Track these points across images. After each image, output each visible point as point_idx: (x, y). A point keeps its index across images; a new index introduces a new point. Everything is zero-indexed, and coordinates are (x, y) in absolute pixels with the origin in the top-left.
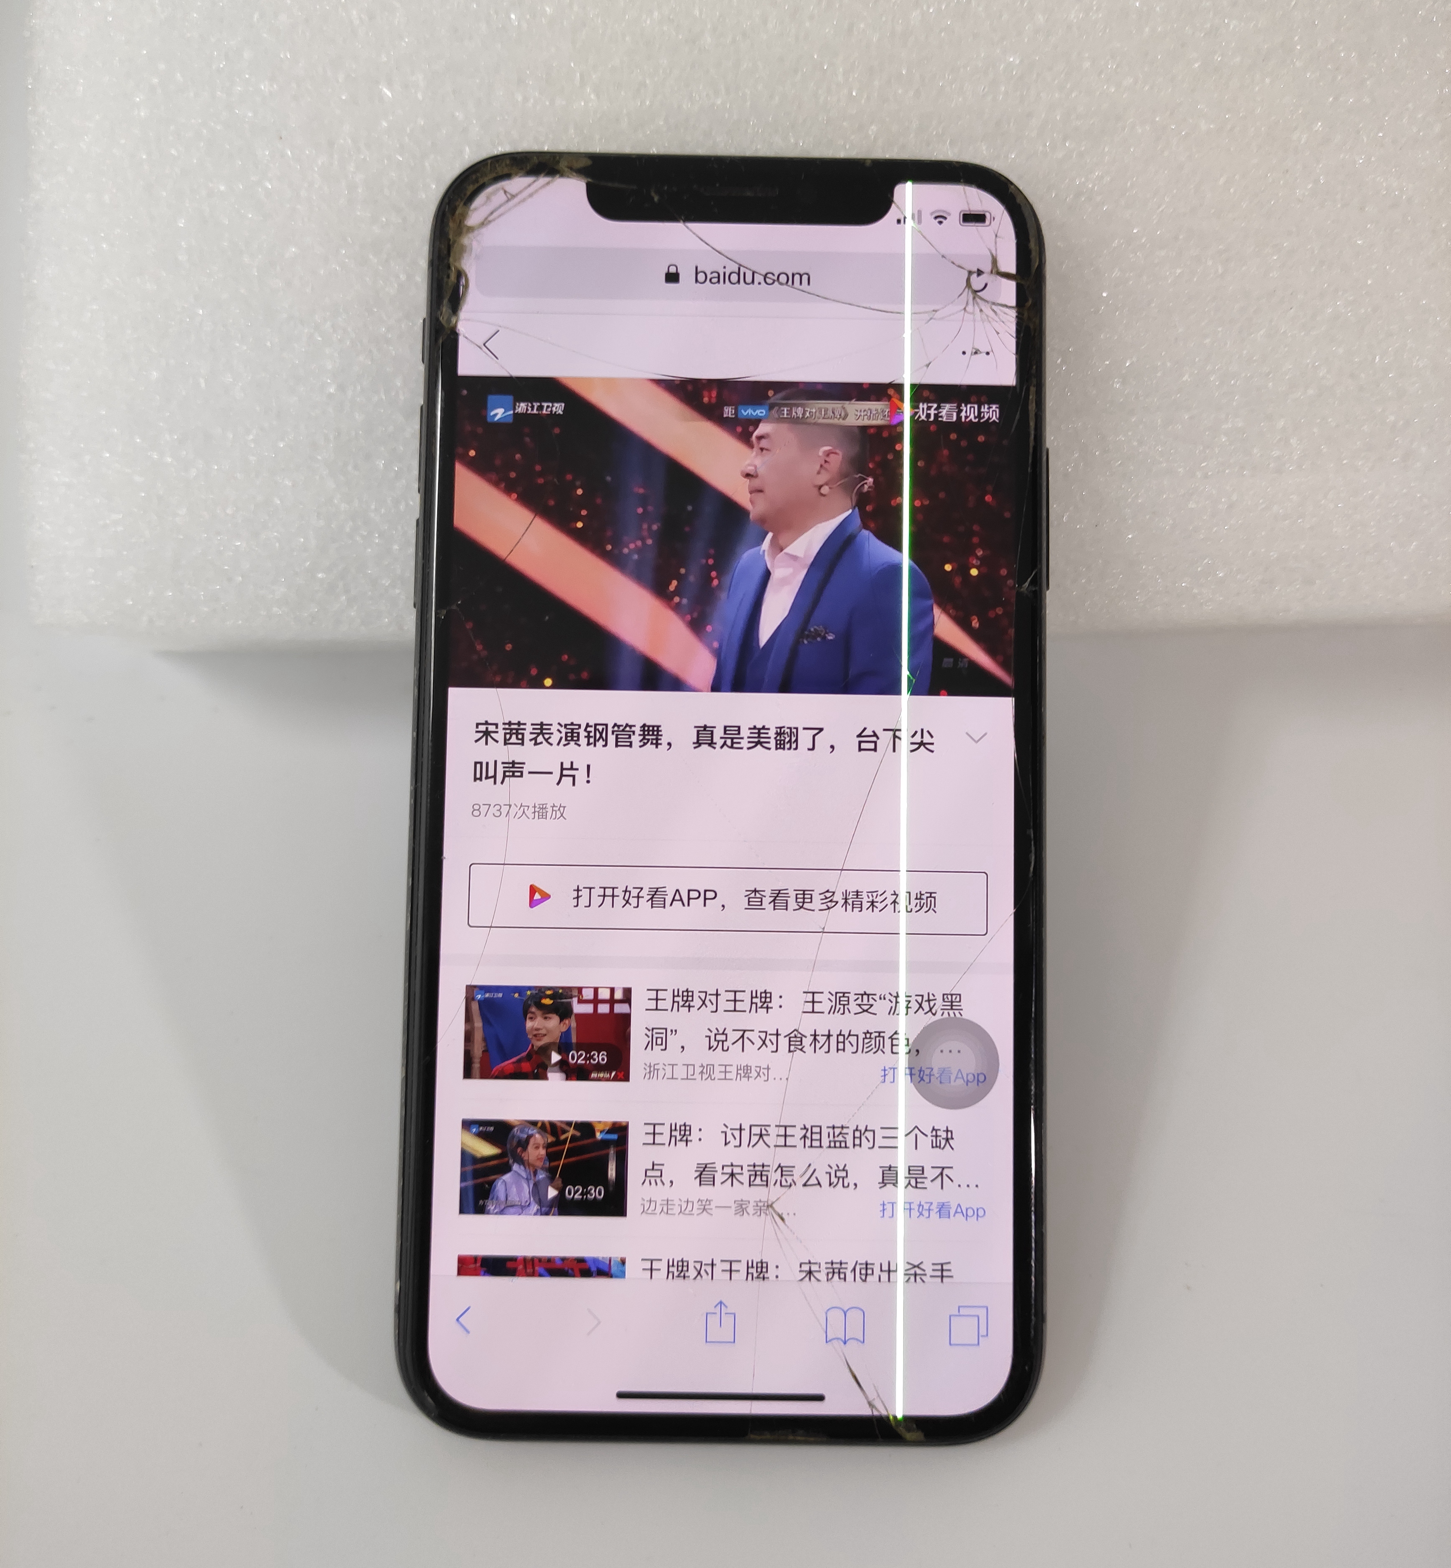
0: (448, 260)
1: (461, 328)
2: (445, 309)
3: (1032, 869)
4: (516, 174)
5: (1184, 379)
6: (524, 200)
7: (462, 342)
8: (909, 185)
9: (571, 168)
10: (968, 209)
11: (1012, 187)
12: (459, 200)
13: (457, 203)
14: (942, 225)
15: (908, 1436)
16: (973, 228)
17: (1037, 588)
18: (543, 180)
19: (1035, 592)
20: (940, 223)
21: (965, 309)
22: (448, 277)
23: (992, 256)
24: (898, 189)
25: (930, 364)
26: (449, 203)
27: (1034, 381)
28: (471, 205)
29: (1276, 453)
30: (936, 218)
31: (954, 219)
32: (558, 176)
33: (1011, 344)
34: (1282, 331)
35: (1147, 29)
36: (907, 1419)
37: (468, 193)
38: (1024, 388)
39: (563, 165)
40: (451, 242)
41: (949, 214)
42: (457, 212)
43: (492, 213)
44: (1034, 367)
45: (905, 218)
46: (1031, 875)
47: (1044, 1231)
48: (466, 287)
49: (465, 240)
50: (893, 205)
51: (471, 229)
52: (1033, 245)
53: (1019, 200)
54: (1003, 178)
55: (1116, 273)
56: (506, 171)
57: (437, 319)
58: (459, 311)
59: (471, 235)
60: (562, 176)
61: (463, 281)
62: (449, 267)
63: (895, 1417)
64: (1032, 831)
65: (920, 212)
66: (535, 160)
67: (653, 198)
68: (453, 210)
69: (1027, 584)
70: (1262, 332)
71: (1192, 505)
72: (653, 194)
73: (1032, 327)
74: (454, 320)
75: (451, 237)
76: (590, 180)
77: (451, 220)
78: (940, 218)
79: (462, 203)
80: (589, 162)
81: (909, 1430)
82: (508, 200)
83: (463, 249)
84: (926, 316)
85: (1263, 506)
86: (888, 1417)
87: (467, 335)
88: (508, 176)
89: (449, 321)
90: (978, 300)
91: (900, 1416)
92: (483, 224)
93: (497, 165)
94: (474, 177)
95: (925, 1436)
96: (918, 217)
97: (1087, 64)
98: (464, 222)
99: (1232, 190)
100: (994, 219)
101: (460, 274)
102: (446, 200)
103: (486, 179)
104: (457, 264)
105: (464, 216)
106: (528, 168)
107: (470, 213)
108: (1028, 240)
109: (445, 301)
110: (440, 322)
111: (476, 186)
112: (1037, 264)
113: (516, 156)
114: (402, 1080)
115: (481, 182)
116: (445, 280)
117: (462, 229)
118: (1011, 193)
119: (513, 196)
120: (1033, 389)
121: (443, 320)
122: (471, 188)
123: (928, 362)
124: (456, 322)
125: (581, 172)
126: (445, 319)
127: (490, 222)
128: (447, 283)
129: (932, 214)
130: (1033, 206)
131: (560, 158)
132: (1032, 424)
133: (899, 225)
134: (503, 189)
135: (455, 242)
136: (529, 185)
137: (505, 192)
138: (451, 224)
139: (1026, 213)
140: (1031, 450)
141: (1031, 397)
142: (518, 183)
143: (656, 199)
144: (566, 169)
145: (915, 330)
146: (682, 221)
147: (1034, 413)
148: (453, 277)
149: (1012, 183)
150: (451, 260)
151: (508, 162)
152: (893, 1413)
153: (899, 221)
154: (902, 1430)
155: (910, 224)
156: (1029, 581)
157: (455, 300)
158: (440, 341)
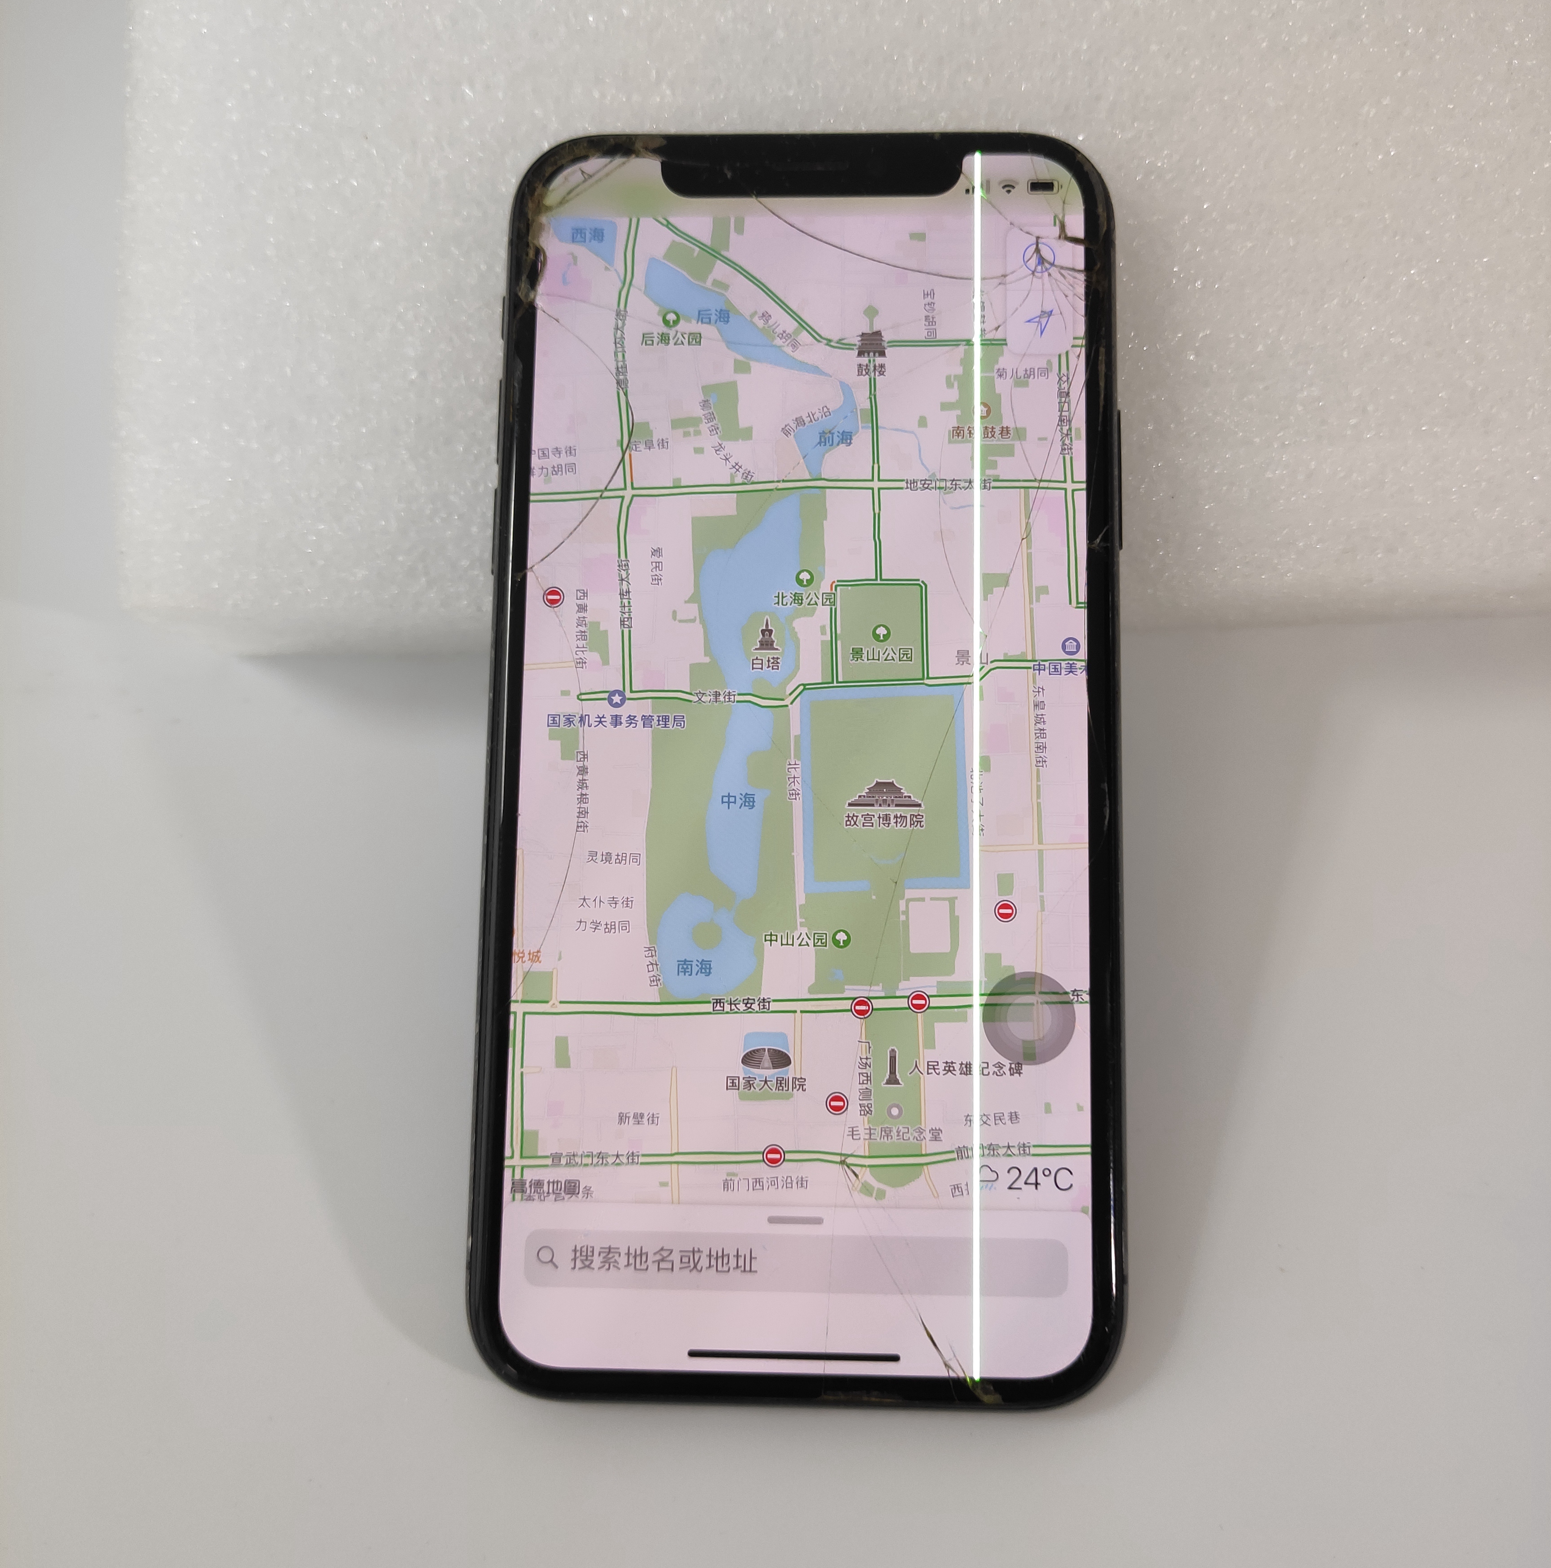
0: (528, 239)
1: (541, 302)
2: (524, 285)
3: (1106, 822)
4: (593, 155)
5: (1258, 350)
6: (600, 180)
7: (540, 316)
8: (978, 156)
9: (646, 149)
10: (1035, 178)
11: (1080, 156)
12: (538, 182)
13: (537, 185)
14: (1011, 193)
15: (986, 1399)
16: (1041, 196)
17: (1109, 545)
18: (618, 160)
19: (1106, 548)
20: (1009, 191)
21: (1033, 274)
22: (527, 255)
23: (1060, 222)
24: (966, 160)
25: (999, 327)
26: (528, 185)
27: (1104, 342)
28: (549, 186)
29: (1353, 421)
30: (1004, 187)
31: (1023, 187)
32: (634, 156)
33: (1081, 305)
34: (1355, 300)
35: (1213, 13)
36: (984, 1381)
37: (547, 175)
38: (1094, 348)
39: (638, 145)
40: (530, 221)
41: (1017, 183)
42: (536, 194)
43: (570, 193)
44: (1104, 329)
45: (973, 188)
46: (1105, 828)
47: (1123, 1189)
48: (544, 263)
49: (544, 219)
50: (962, 176)
51: (549, 209)
52: (1100, 210)
53: (1086, 168)
54: (1071, 148)
55: (1187, 247)
56: (583, 153)
57: (516, 295)
58: (537, 286)
59: (549, 214)
60: (637, 156)
61: (541, 258)
62: (528, 245)
63: (972, 1379)
64: (1106, 784)
65: (988, 182)
66: (612, 141)
67: (726, 176)
68: (532, 191)
69: (1098, 540)
70: (1335, 302)
71: (1269, 475)
72: (726, 171)
73: (1100, 290)
74: (532, 295)
75: (530, 216)
76: (664, 159)
77: (530, 201)
78: (1009, 187)
79: (541, 185)
80: (665, 142)
81: (986, 1392)
82: (585, 181)
83: (541, 227)
84: (997, 281)
85: (1342, 475)
86: (965, 1380)
87: (545, 309)
88: (584, 158)
89: (527, 295)
90: (1046, 265)
91: (977, 1378)
92: (562, 202)
93: (575, 148)
94: (552, 159)
95: (1004, 1400)
96: (987, 186)
97: (1154, 48)
98: (542, 201)
99: (1302, 165)
100: (1061, 187)
101: (538, 251)
102: (526, 182)
103: (564, 162)
104: (535, 242)
105: (542, 196)
106: (605, 149)
107: (549, 193)
108: (1096, 207)
109: (524, 278)
110: (519, 298)
111: (555, 167)
112: (1105, 229)
113: (593, 138)
114: (476, 1036)
115: (559, 164)
116: (524, 257)
117: (540, 208)
118: (1079, 162)
119: (590, 176)
120: (1102, 350)
121: (521, 294)
122: (549, 170)
123: (997, 326)
124: (535, 297)
125: (657, 151)
126: (524, 294)
127: (567, 201)
128: (526, 260)
129: (1000, 183)
130: (1102, 175)
131: (635, 140)
132: (1102, 384)
133: (967, 195)
134: (580, 169)
135: (533, 221)
136: (606, 165)
137: (583, 172)
138: (530, 205)
139: (1094, 180)
140: (1101, 410)
141: (1100, 358)
142: (595, 164)
143: (729, 175)
144: (642, 150)
145: (984, 294)
146: (754, 196)
147: (1103, 373)
148: (531, 253)
149: (1079, 152)
150: (530, 238)
151: (585, 145)
152: (970, 1375)
153: (967, 191)
154: (979, 1392)
155: (978, 193)
156: (1100, 536)
157: (534, 277)
158: (519, 316)
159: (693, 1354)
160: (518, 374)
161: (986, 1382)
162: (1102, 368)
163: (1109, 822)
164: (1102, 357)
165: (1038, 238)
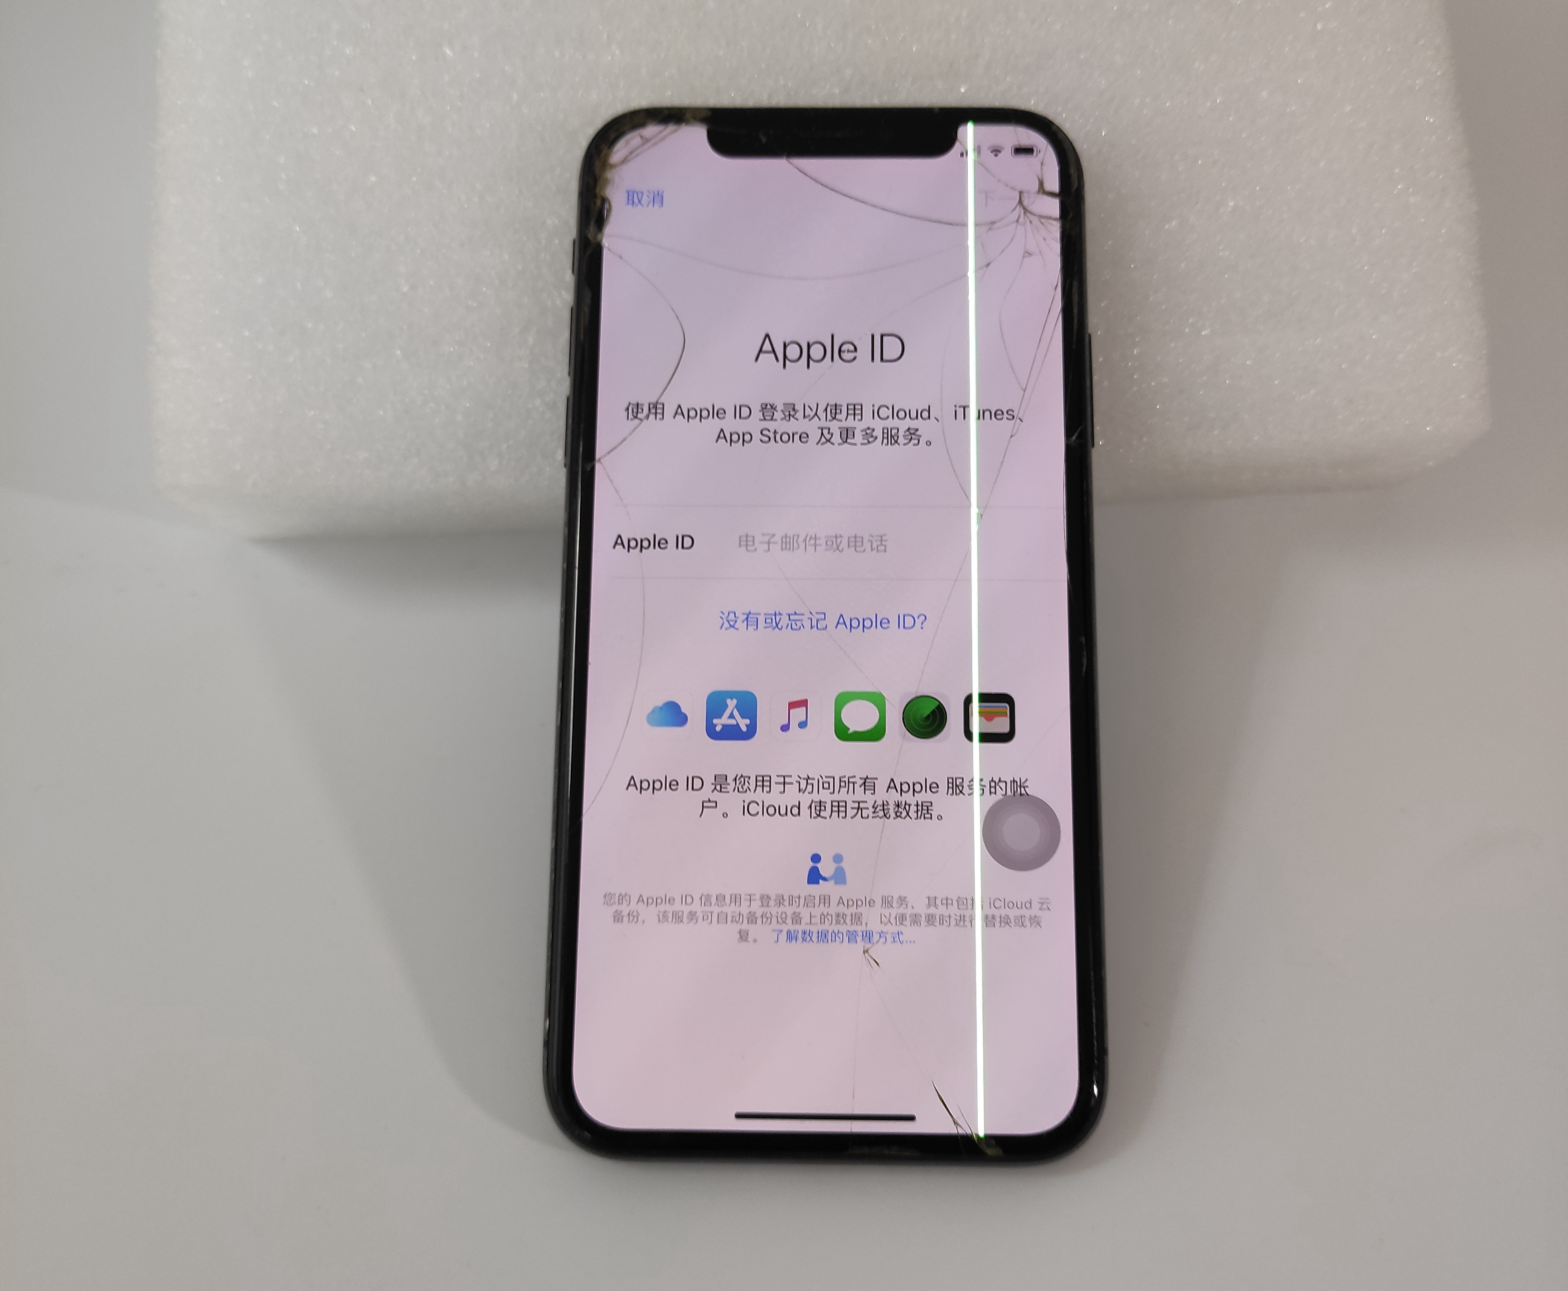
0: (595, 189)
1: (606, 242)
2: (592, 228)
3: (1084, 670)
4: (651, 123)
6: (656, 144)
7: (605, 253)
8: (970, 126)
9: (695, 118)
10: (1017, 143)
11: (1055, 126)
12: (604, 145)
13: (603, 147)
14: (998, 156)
15: (990, 1152)
16: (1023, 159)
17: (1083, 441)
18: (671, 128)
19: (1081, 445)
20: (996, 155)
21: (1017, 221)
22: (595, 204)
23: (1039, 179)
24: (961, 130)
26: (595, 147)
28: (613, 148)
30: (993, 151)
31: (1007, 152)
32: (684, 124)
33: (1057, 247)
36: (988, 1137)
37: (611, 139)
38: (1068, 281)
39: (688, 115)
40: (597, 176)
41: (1003, 148)
42: (602, 154)
43: (631, 153)
44: (1076, 266)
45: (967, 152)
46: (1083, 674)
48: (609, 210)
49: (609, 174)
50: (957, 141)
51: (612, 166)
52: (1072, 170)
53: (1060, 136)
54: (1047, 119)
56: (643, 121)
57: (585, 237)
58: (603, 229)
59: (614, 171)
60: (687, 124)
61: (607, 206)
62: (595, 196)
63: (978, 1136)
64: (1083, 638)
65: (979, 147)
66: (666, 112)
67: (761, 140)
68: (599, 152)
69: (1074, 438)
72: (761, 136)
73: (1073, 234)
74: (599, 237)
75: (597, 172)
76: (710, 127)
77: (597, 160)
78: (996, 151)
79: (606, 148)
80: (710, 113)
81: (991, 1147)
82: (644, 144)
83: (606, 181)
84: (988, 226)
86: (971, 1135)
87: (610, 248)
88: (643, 125)
89: (595, 237)
90: (1028, 214)
91: (982, 1134)
92: (624, 161)
93: (633, 118)
94: (616, 126)
95: (1005, 1154)
96: (978, 150)
98: (608, 161)
100: (1040, 151)
101: (604, 200)
102: (594, 145)
103: (625, 128)
104: (602, 193)
105: (607, 156)
106: (660, 118)
107: (612, 154)
109: (592, 223)
110: (588, 238)
111: (618, 133)
112: (1076, 185)
113: (651, 110)
115: (622, 130)
116: (592, 205)
117: (605, 165)
118: (1053, 131)
119: (648, 140)
120: (1075, 283)
121: (590, 236)
122: (613, 136)
123: (988, 263)
124: (601, 238)
125: (703, 120)
126: (592, 235)
127: (629, 160)
128: (594, 208)
129: (989, 148)
130: (1074, 144)
131: (685, 111)
132: (1075, 311)
133: (962, 158)
134: (639, 134)
135: (600, 176)
136: (661, 132)
137: (642, 137)
138: (597, 163)
139: (1068, 148)
140: (1075, 331)
141: (1074, 290)
142: (651, 130)
143: (764, 140)
144: (690, 119)
145: (977, 237)
146: (783, 157)
147: (1076, 302)
148: (599, 202)
149: (1053, 124)
150: (597, 189)
151: (644, 115)
152: (976, 1131)
153: (962, 155)
154: (983, 1146)
155: (971, 157)
156: (1076, 434)
157: (600, 221)
158: (588, 253)
159: (739, 1116)
160: (588, 300)
161: (991, 1139)
162: (1075, 298)
163: (1086, 669)
164: (1075, 289)
165: (1021, 193)
